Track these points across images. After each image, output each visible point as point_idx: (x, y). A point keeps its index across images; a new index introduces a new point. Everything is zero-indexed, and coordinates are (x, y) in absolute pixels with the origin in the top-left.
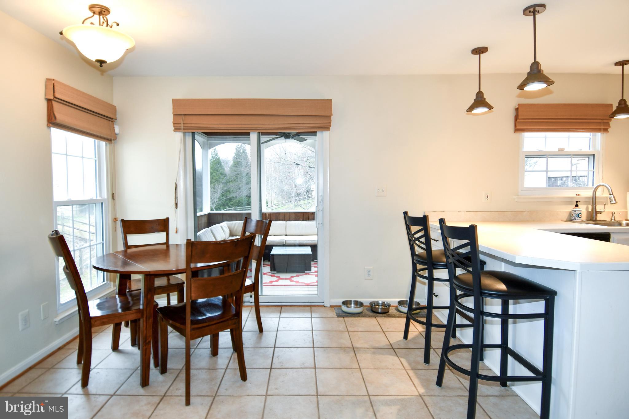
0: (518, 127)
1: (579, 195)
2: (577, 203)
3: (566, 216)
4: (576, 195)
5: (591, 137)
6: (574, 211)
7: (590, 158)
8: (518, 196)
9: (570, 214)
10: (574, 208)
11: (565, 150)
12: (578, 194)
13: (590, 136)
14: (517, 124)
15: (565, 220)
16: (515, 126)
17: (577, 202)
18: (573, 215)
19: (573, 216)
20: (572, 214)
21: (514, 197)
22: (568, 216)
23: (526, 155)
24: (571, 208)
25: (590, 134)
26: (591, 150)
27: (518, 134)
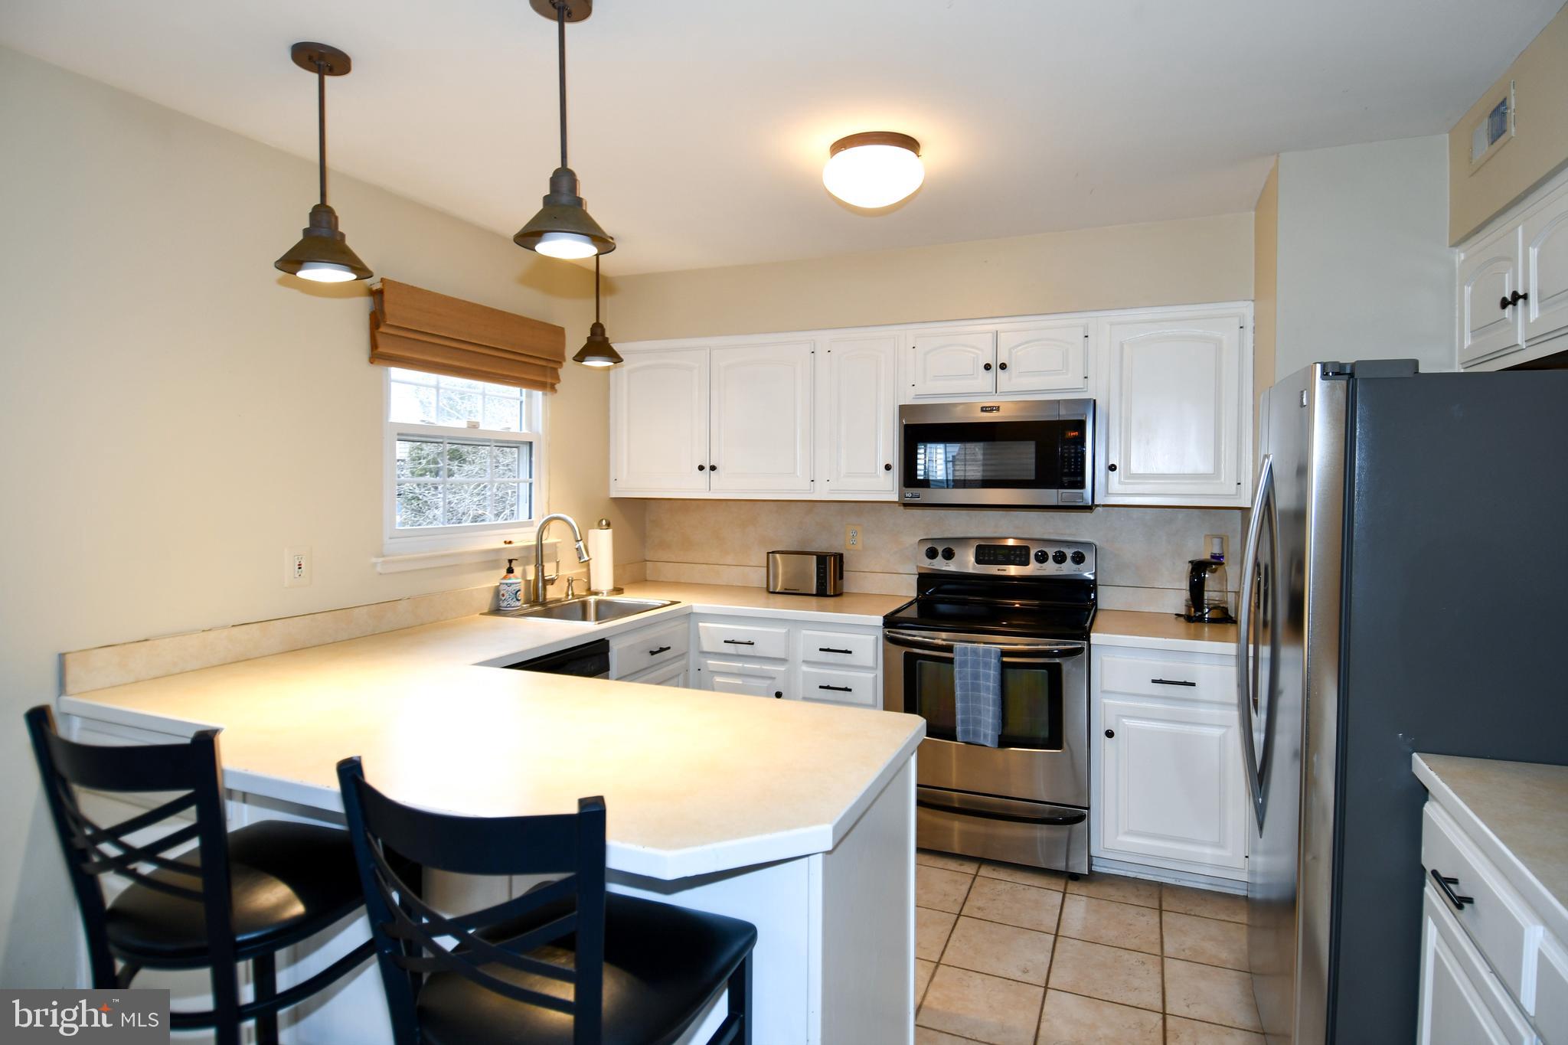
0: (381, 349)
1: (510, 542)
2: (510, 565)
3: (486, 601)
4: (505, 542)
5: (524, 398)
6: (507, 584)
7: (521, 449)
8: (383, 556)
9: (497, 593)
10: (505, 578)
11: (482, 427)
12: (508, 541)
13: (521, 395)
14: (380, 339)
15: (486, 611)
16: (374, 345)
17: (510, 561)
18: (503, 595)
19: (503, 598)
20: (502, 592)
21: (374, 560)
22: (493, 599)
23: (398, 434)
24: (495, 578)
25: (521, 390)
26: (524, 430)
27: (377, 369)
